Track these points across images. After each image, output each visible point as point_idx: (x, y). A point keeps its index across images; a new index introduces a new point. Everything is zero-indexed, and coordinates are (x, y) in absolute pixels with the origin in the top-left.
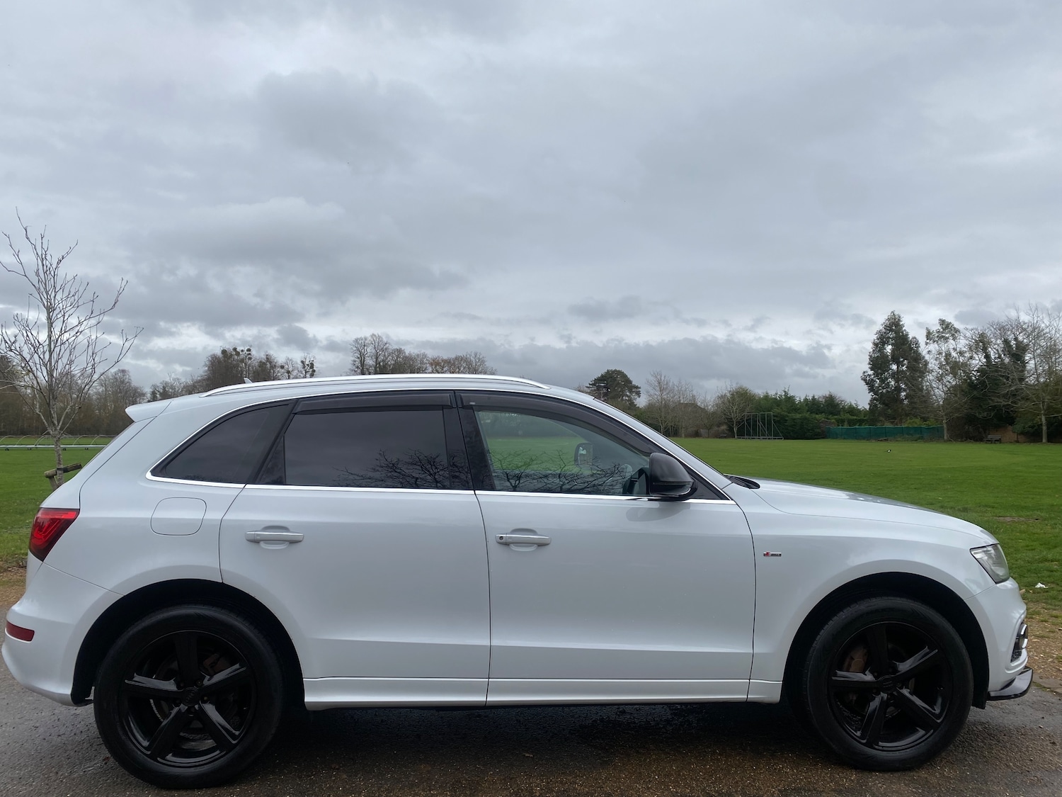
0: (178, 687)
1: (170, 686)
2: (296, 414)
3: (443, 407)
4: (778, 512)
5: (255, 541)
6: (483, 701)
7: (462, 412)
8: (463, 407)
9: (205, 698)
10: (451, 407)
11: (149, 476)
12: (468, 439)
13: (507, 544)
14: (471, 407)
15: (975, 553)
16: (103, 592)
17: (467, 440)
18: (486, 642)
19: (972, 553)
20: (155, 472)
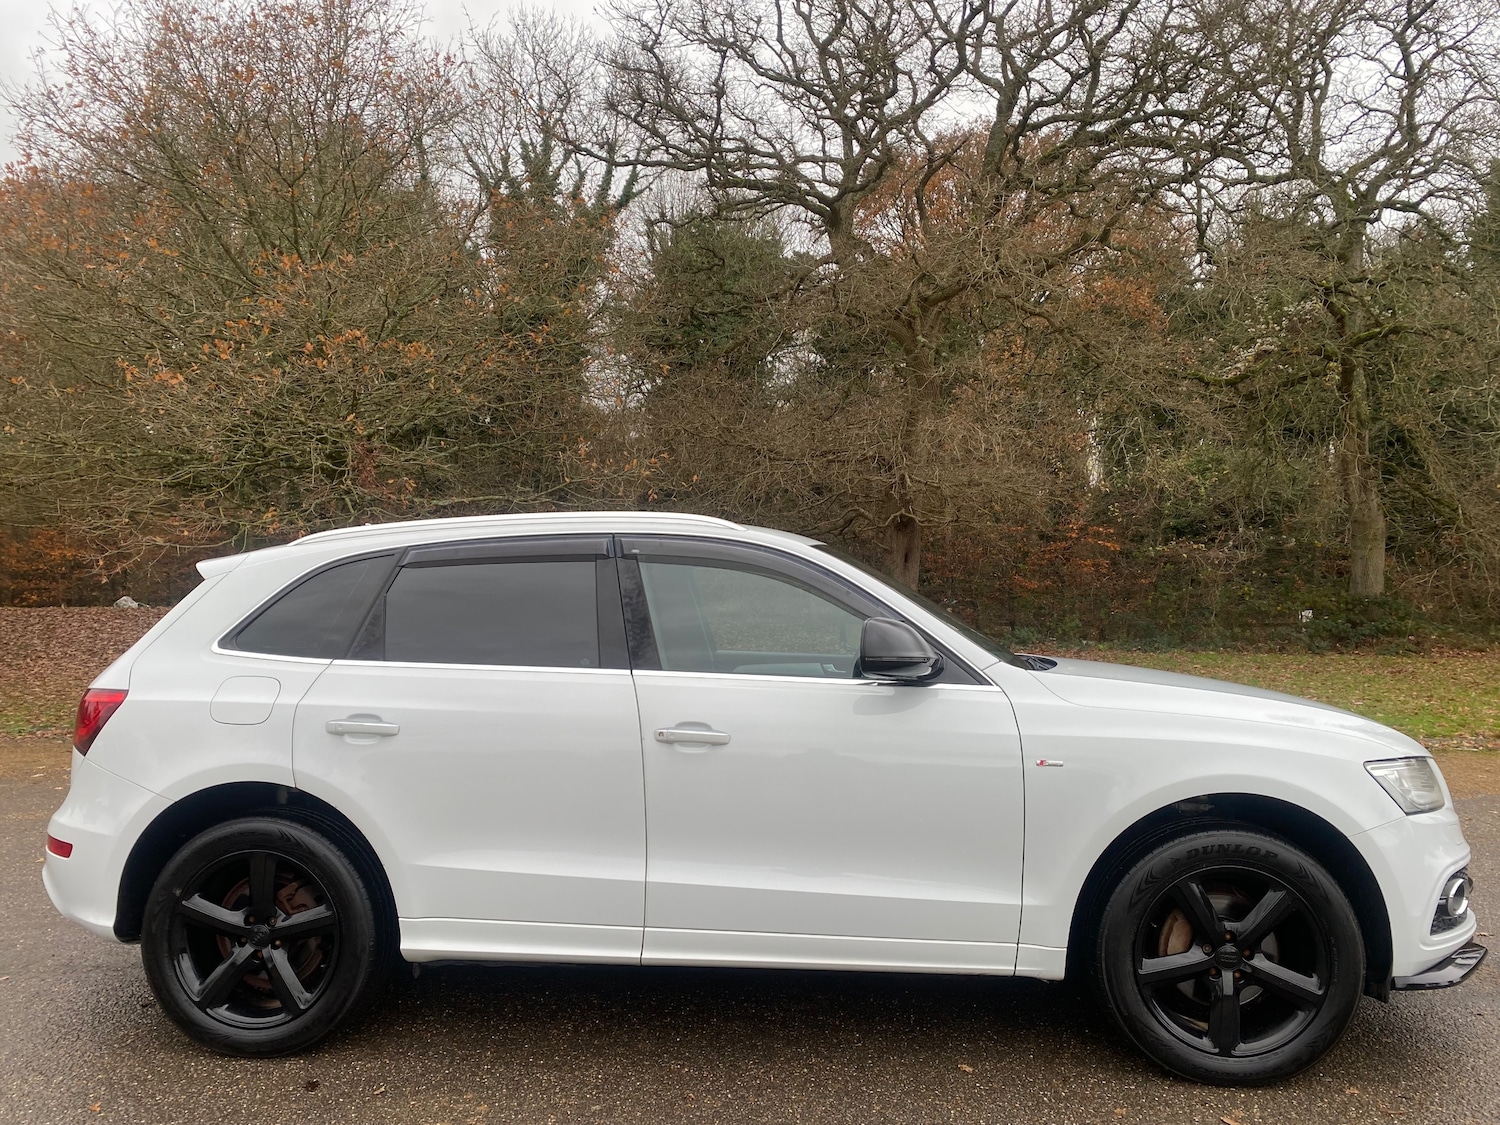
0: (246, 921)
1: (236, 918)
2: (403, 566)
3: (596, 557)
4: (1064, 703)
5: (338, 733)
6: (637, 958)
7: (622, 563)
8: (624, 556)
9: (278, 943)
10: (606, 557)
11: (215, 647)
12: (628, 600)
13: (670, 742)
14: (635, 557)
15: (1373, 769)
16: (149, 796)
17: (625, 601)
18: (638, 876)
19: (1368, 768)
20: (223, 643)
